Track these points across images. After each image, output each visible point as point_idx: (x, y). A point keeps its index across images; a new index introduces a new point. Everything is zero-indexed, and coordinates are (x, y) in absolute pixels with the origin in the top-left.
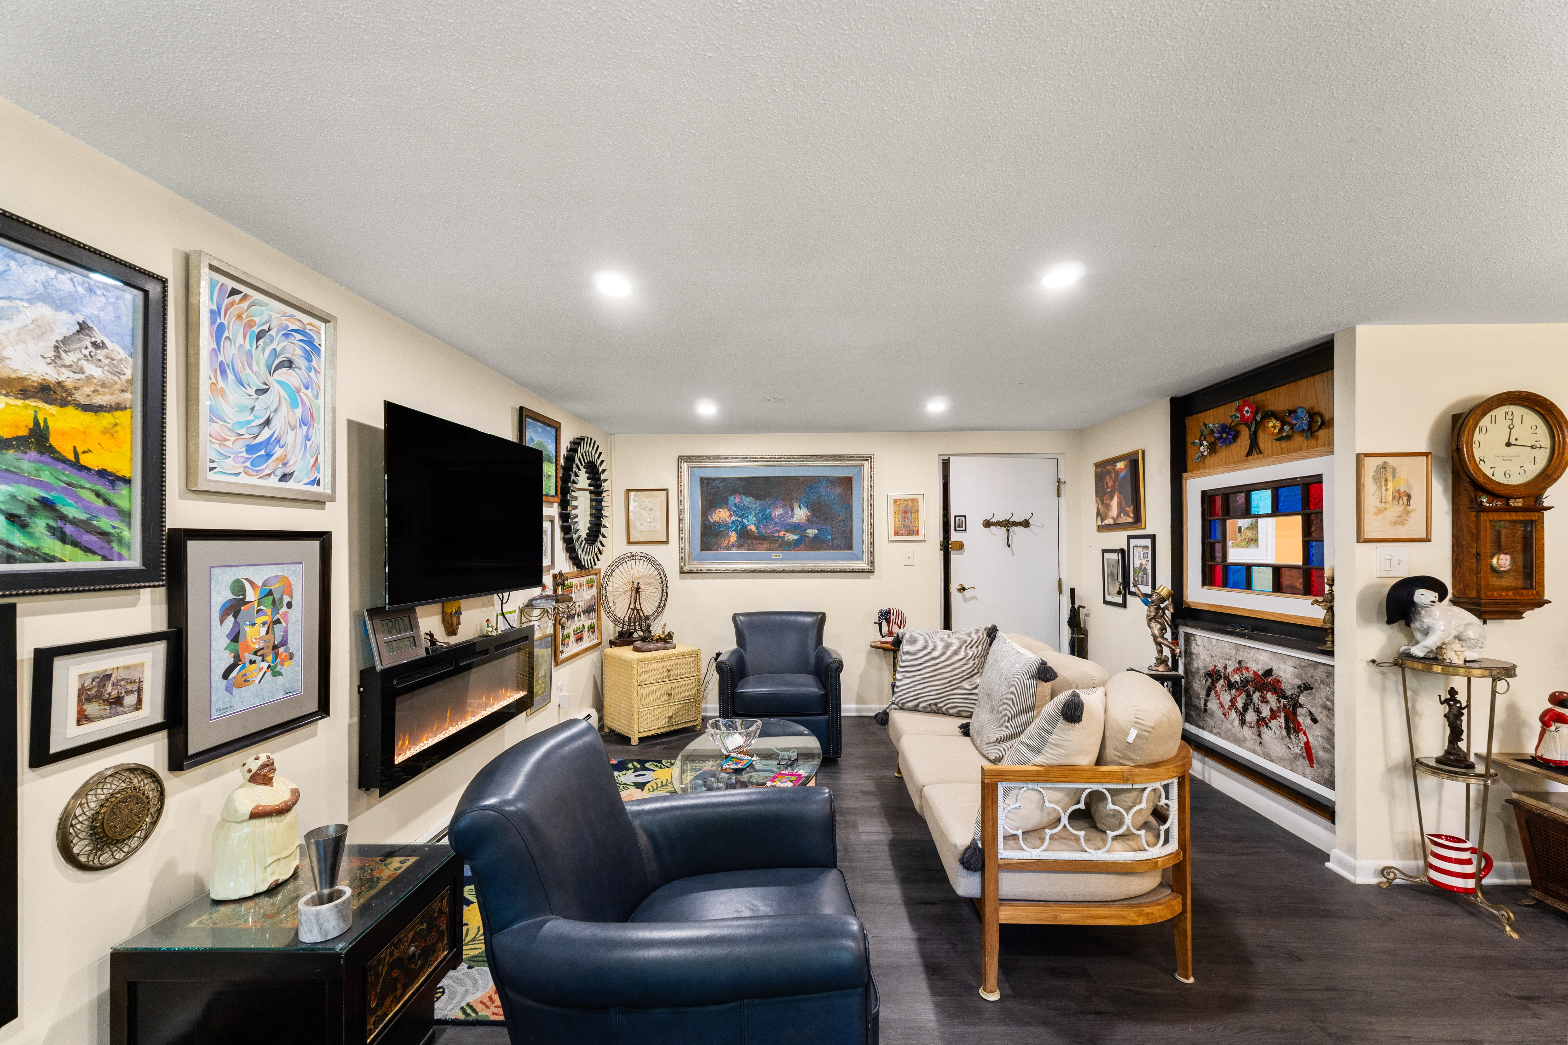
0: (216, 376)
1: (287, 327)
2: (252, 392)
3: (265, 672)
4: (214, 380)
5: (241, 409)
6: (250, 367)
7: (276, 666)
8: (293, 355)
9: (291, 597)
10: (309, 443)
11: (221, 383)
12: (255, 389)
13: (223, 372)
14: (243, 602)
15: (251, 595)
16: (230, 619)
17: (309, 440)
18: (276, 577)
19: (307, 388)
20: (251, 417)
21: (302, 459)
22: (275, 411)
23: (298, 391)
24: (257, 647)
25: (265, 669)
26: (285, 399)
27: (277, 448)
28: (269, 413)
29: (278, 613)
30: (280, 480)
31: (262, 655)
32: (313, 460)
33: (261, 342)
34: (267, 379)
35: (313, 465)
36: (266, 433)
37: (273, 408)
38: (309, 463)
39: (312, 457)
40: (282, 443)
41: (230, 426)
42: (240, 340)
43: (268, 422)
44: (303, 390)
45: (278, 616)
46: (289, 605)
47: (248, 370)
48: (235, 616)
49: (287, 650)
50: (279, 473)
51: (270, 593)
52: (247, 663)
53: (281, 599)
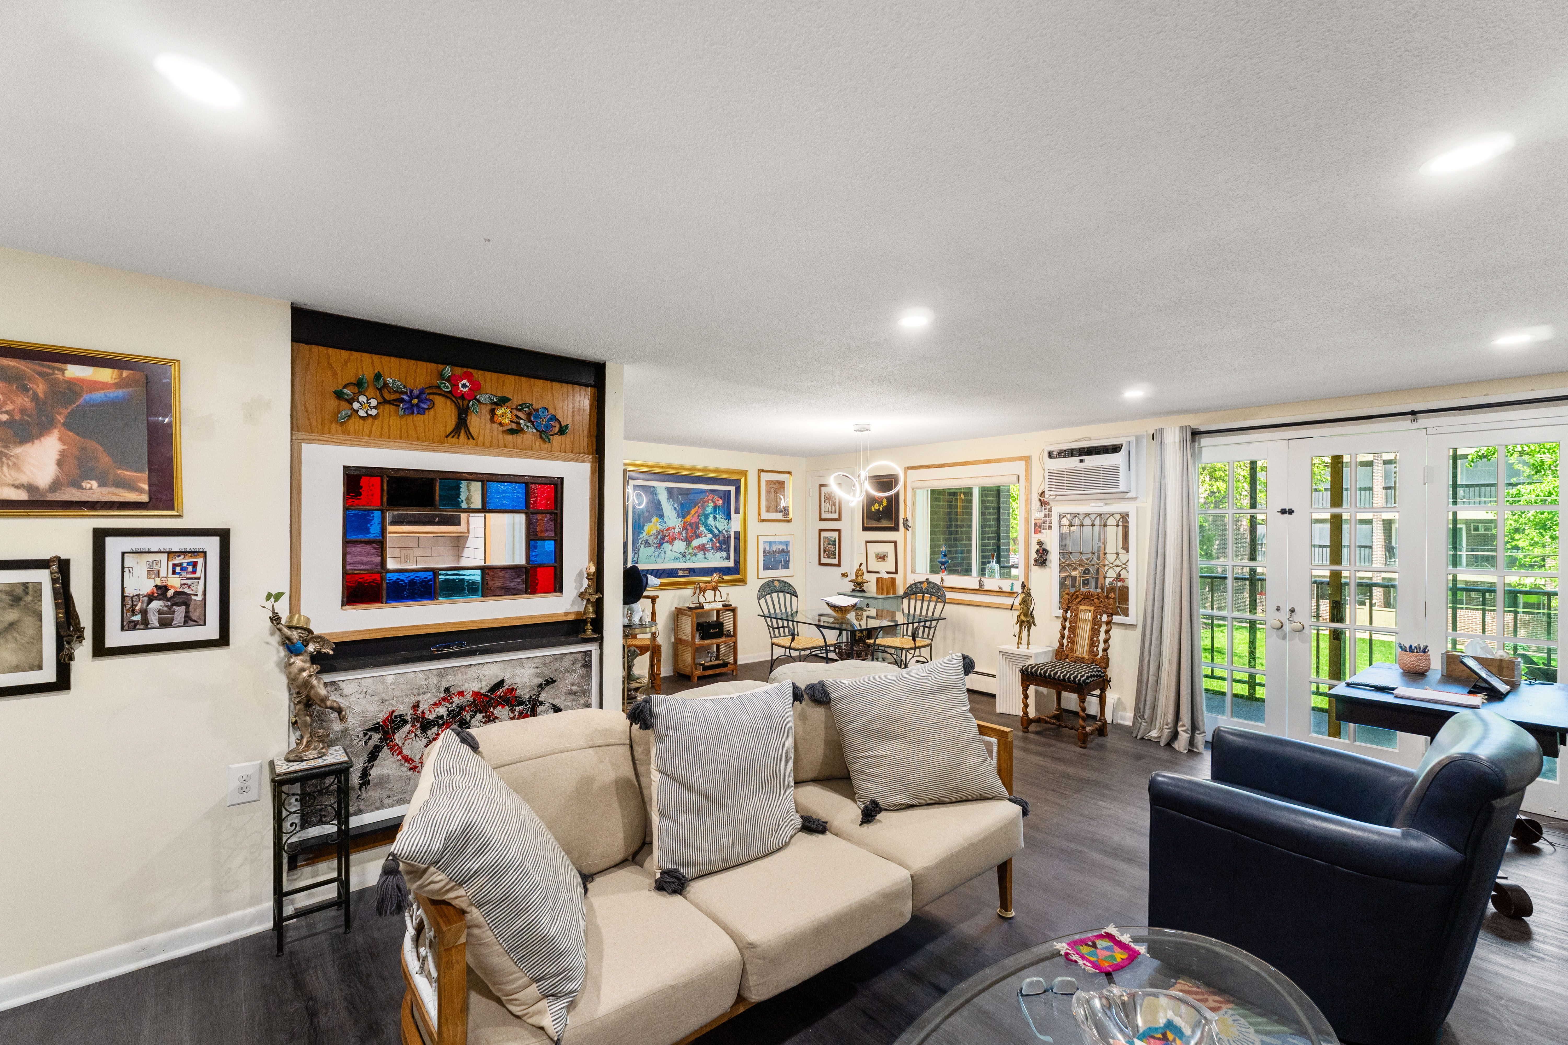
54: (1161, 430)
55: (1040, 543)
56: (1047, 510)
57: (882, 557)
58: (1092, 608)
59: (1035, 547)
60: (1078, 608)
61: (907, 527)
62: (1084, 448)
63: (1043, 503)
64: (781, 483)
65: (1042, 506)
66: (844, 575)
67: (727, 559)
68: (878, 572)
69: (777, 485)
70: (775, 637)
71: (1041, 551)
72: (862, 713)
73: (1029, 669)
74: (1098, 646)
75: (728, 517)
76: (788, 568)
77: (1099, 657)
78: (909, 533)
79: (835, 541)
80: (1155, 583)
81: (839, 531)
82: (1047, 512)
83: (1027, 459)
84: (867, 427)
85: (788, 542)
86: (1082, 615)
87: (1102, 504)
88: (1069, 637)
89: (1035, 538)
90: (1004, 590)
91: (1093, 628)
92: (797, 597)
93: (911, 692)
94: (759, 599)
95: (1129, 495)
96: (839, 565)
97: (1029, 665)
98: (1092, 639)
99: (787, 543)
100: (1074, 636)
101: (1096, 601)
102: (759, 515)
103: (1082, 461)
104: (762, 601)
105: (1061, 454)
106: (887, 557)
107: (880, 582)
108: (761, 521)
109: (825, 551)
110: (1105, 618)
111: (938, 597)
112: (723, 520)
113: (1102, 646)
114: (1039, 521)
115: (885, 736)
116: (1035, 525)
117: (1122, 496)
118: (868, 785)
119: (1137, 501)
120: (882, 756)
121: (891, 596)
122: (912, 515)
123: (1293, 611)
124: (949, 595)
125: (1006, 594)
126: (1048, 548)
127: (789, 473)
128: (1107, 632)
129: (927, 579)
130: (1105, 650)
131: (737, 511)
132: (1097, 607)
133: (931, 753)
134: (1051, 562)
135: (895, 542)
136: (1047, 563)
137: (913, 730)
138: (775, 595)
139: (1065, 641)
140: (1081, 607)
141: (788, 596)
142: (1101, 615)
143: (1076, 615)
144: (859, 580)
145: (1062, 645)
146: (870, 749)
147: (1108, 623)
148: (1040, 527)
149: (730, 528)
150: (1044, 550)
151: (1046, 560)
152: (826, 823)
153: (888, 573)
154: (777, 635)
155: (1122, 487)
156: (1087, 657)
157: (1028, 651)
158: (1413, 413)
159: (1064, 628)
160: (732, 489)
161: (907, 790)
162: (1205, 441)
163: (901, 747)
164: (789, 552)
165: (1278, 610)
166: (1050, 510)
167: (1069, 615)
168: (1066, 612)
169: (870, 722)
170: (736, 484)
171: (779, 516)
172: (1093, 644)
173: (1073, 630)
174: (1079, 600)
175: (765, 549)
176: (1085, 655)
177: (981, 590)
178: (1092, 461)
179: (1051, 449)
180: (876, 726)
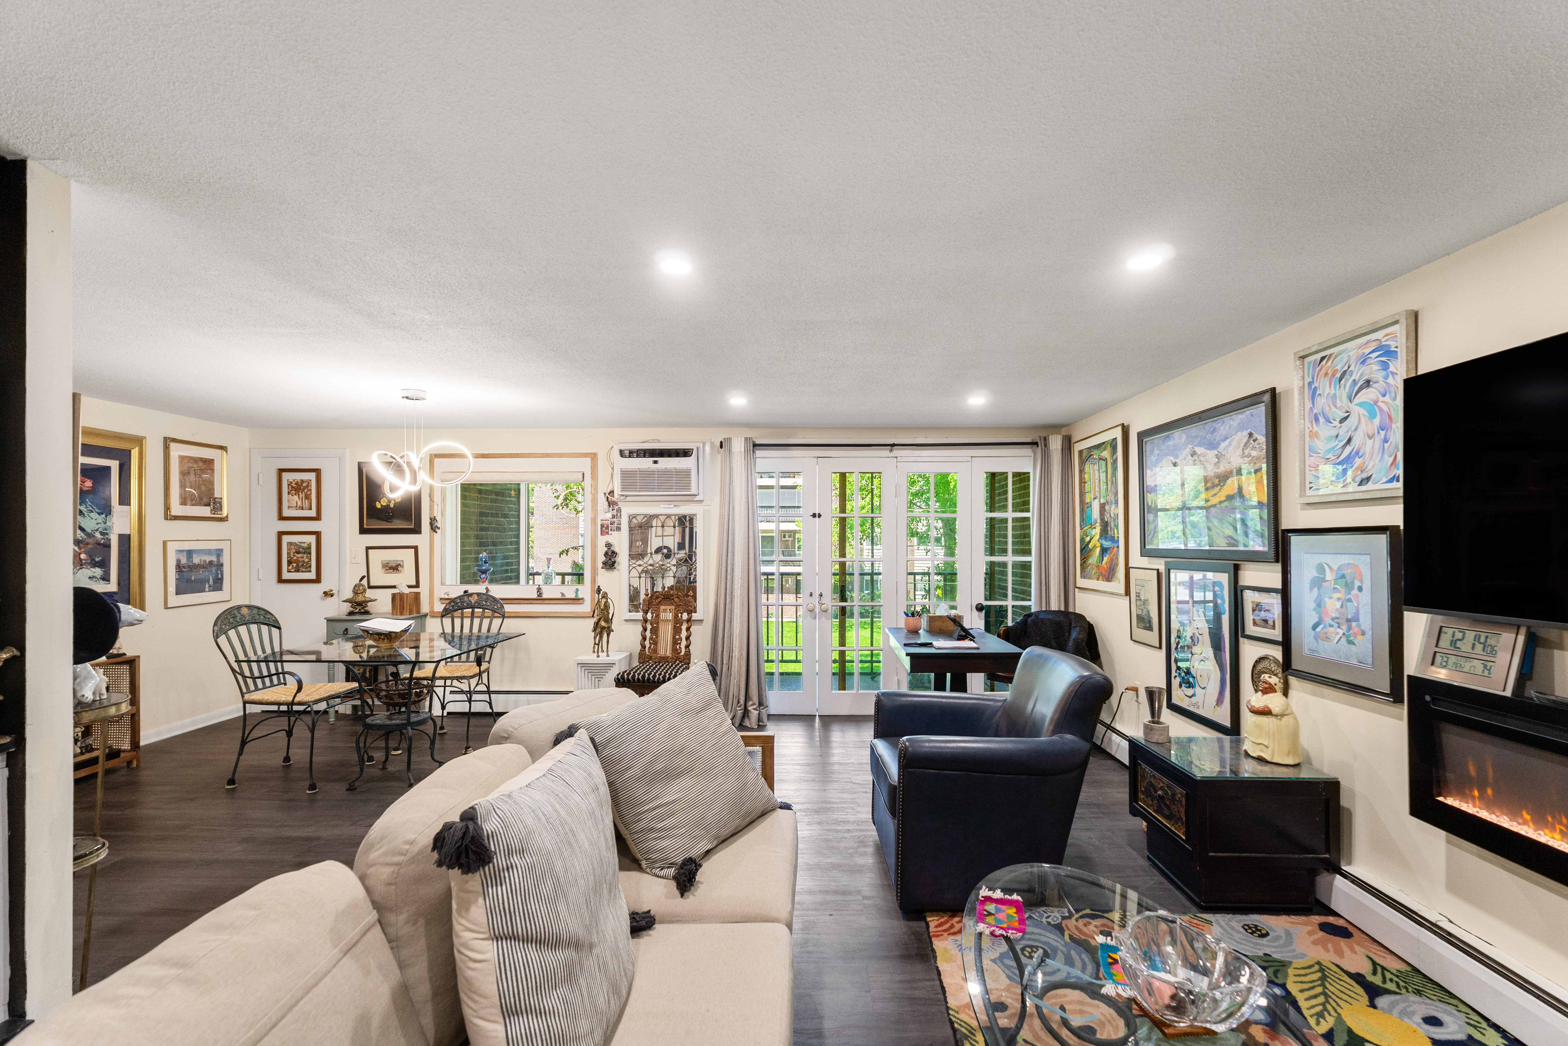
0: (1312, 425)
1: (1364, 353)
2: (1336, 423)
3: (1341, 637)
4: (1311, 429)
5: (1329, 439)
6: (1335, 406)
7: (1350, 636)
8: (1370, 374)
9: (1362, 582)
10: (1386, 445)
11: (1315, 428)
12: (1338, 420)
13: (1317, 419)
14: (1324, 580)
15: (1329, 576)
16: (1316, 589)
17: (1387, 442)
18: (1349, 564)
19: (1384, 395)
20: (1337, 442)
21: (1380, 461)
22: (1355, 430)
23: (1376, 402)
24: (1334, 615)
25: (1340, 635)
26: (1364, 415)
27: (1357, 459)
28: (1350, 433)
29: (1350, 594)
30: (1359, 485)
31: (1338, 623)
32: (1391, 459)
33: (1343, 382)
34: (1349, 408)
35: (1392, 464)
36: (1348, 449)
37: (1353, 428)
38: (1387, 463)
39: (1390, 456)
40: (1360, 454)
41: (1321, 455)
42: (1327, 391)
43: (1349, 441)
44: (1381, 399)
45: (1350, 596)
46: (1360, 589)
47: (1334, 409)
48: (1319, 589)
49: (1359, 626)
50: (1358, 479)
51: (1343, 577)
52: (1327, 625)
53: (1353, 583)
54: (729, 440)
55: (608, 545)
56: (615, 511)
57: (394, 568)
58: (673, 607)
59: (602, 550)
60: (659, 608)
61: (434, 528)
62: (656, 450)
63: (611, 504)
64: (208, 463)
65: (610, 506)
66: (328, 594)
67: (103, 579)
68: (394, 587)
69: (201, 464)
70: (249, 691)
71: (610, 553)
72: (638, 754)
73: (626, 676)
74: (680, 643)
75: (106, 510)
76: (220, 588)
77: (682, 653)
78: (437, 536)
79: (310, 548)
80: (726, 579)
81: (318, 534)
82: (615, 512)
83: (594, 456)
84: (421, 395)
85: (222, 550)
86: (663, 616)
87: (672, 506)
88: (651, 639)
89: (602, 541)
90: (567, 596)
91: (675, 627)
92: (279, 628)
93: (684, 713)
94: (216, 637)
95: (697, 498)
96: (318, 580)
97: (624, 673)
98: (674, 637)
99: (219, 553)
100: (657, 637)
101: (676, 599)
102: (167, 508)
103: (655, 462)
104: (222, 640)
105: (632, 454)
106: (402, 567)
107: (398, 599)
108: (169, 516)
109: (290, 563)
110: (685, 616)
111: (494, 611)
112: (94, 515)
113: (684, 643)
114: (607, 522)
115: (670, 775)
116: (602, 526)
117: (691, 498)
118: (664, 843)
119: (703, 504)
120: (674, 801)
121: (415, 615)
122: (442, 514)
123: (821, 595)
124: (508, 608)
125: (571, 601)
126: (616, 550)
127: (222, 448)
128: (688, 629)
129: (466, 592)
130: (687, 647)
131: (125, 500)
132: (678, 606)
133: (720, 781)
134: (619, 564)
135: (416, 548)
136: (616, 565)
137: (699, 759)
138: (243, 629)
139: (647, 643)
140: (662, 607)
141: (264, 628)
142: (682, 614)
143: (658, 616)
144: (360, 598)
145: (643, 647)
146: (656, 798)
147: (689, 620)
148: (607, 528)
149: (110, 528)
150: (613, 552)
151: (615, 562)
152: (649, 911)
153: (409, 587)
154: (252, 688)
155: (693, 492)
156: (670, 655)
157: (608, 658)
158: (893, 445)
159: (645, 629)
160: (114, 465)
161: (708, 832)
162: (759, 453)
163: (690, 783)
164: (222, 565)
165: (811, 595)
166: (619, 510)
167: (649, 616)
168: (647, 613)
169: (651, 762)
170: (124, 458)
171: (206, 511)
172: (676, 642)
173: (655, 631)
174: (659, 600)
175: (178, 561)
176: (669, 654)
177: (540, 599)
178: (665, 463)
179: (622, 447)
180: (659, 766)
